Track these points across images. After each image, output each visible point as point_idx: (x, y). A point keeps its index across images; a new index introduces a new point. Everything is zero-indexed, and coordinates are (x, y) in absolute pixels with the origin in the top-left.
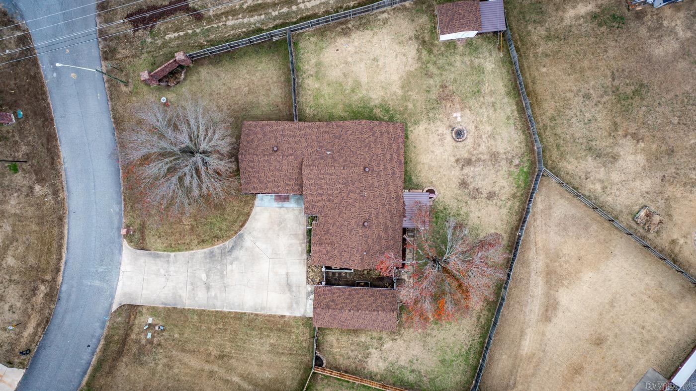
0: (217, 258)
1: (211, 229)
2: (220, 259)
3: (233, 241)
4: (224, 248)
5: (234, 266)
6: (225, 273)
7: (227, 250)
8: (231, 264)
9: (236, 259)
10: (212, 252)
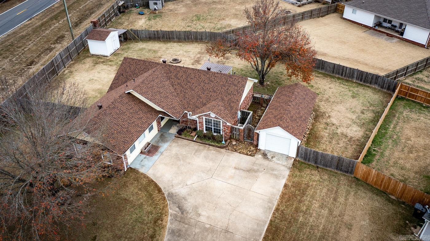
0: (184, 229)
1: (142, 223)
2: (186, 226)
3: (172, 205)
4: (176, 216)
5: (204, 213)
6: (208, 226)
7: (179, 214)
8: (199, 215)
9: (196, 208)
10: (173, 232)
